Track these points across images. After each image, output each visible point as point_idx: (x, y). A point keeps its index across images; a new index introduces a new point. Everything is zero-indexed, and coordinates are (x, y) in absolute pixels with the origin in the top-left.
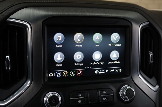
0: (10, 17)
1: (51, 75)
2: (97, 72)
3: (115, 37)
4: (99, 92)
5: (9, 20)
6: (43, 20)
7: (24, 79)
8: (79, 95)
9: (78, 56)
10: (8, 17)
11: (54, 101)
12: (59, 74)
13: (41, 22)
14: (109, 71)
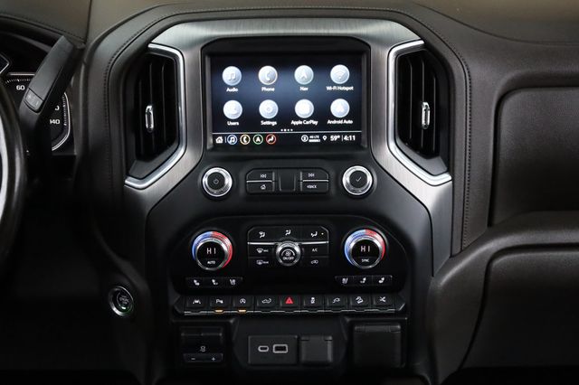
0: (154, 41)
1: (219, 140)
2: (304, 139)
3: (340, 73)
4: (301, 174)
5: (150, 46)
6: (201, 46)
7: (175, 145)
8: (263, 176)
9: (268, 109)
10: (150, 41)
11: (216, 181)
12: (232, 140)
13: (197, 51)
14: (328, 138)
